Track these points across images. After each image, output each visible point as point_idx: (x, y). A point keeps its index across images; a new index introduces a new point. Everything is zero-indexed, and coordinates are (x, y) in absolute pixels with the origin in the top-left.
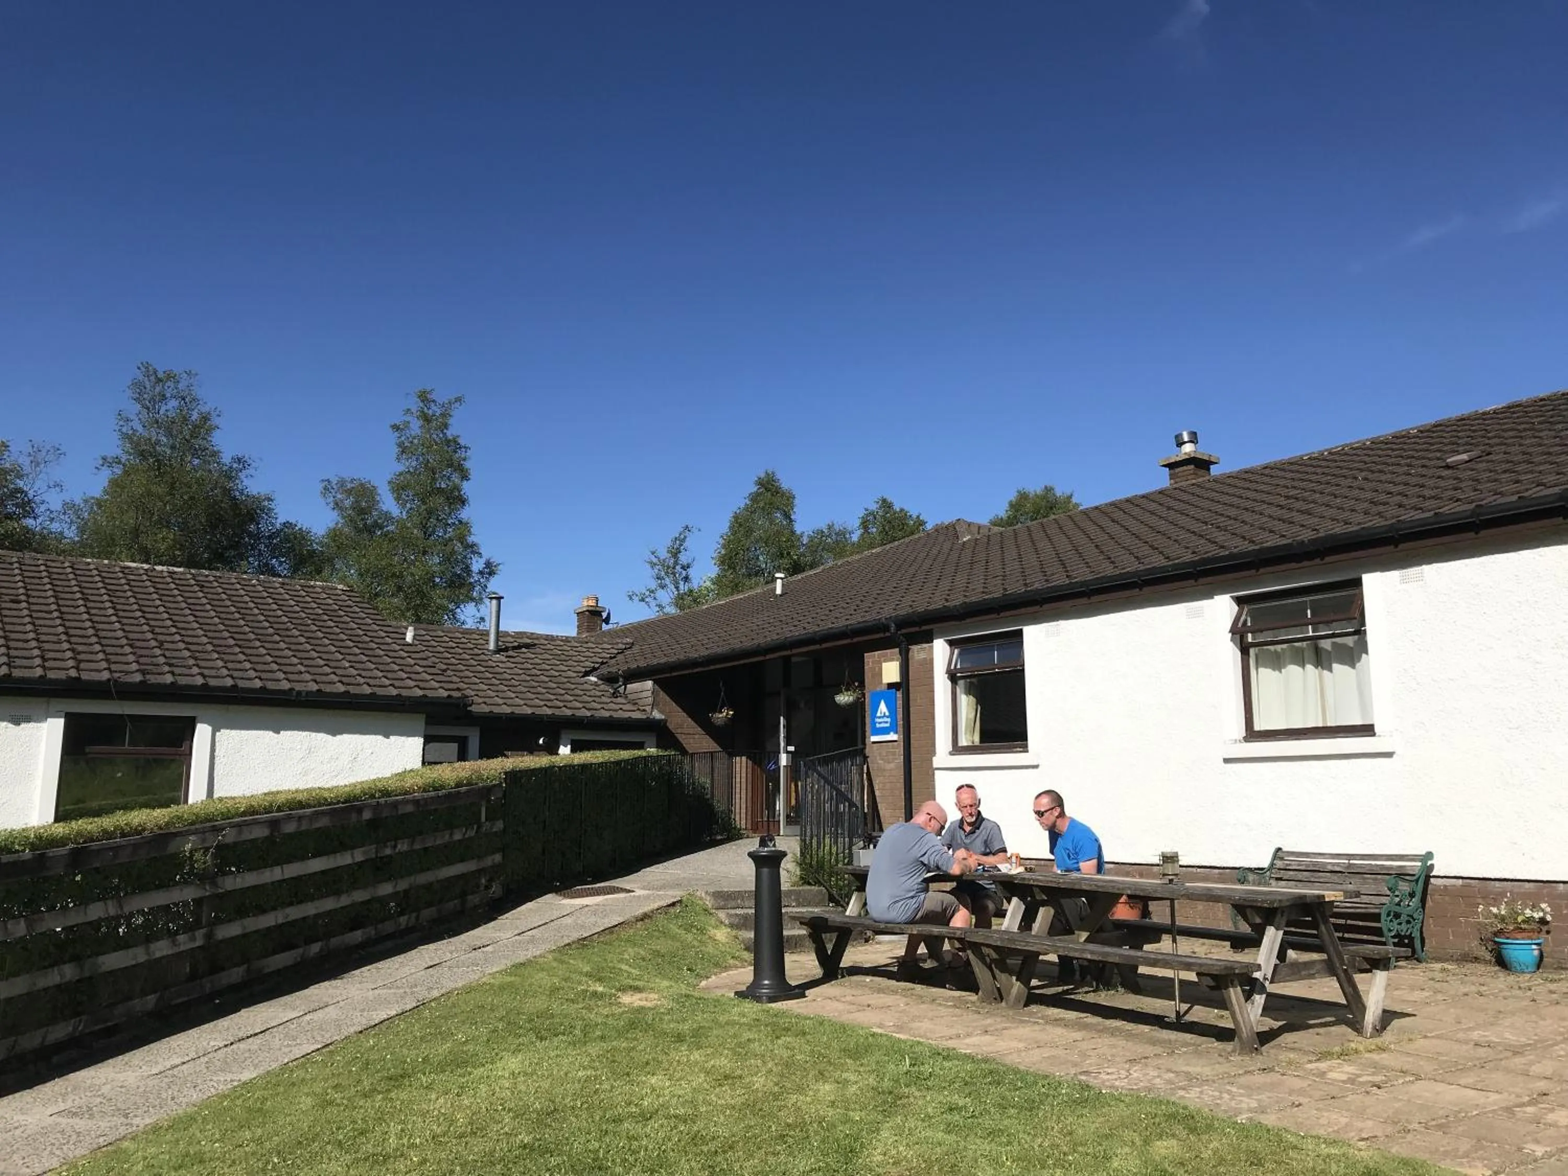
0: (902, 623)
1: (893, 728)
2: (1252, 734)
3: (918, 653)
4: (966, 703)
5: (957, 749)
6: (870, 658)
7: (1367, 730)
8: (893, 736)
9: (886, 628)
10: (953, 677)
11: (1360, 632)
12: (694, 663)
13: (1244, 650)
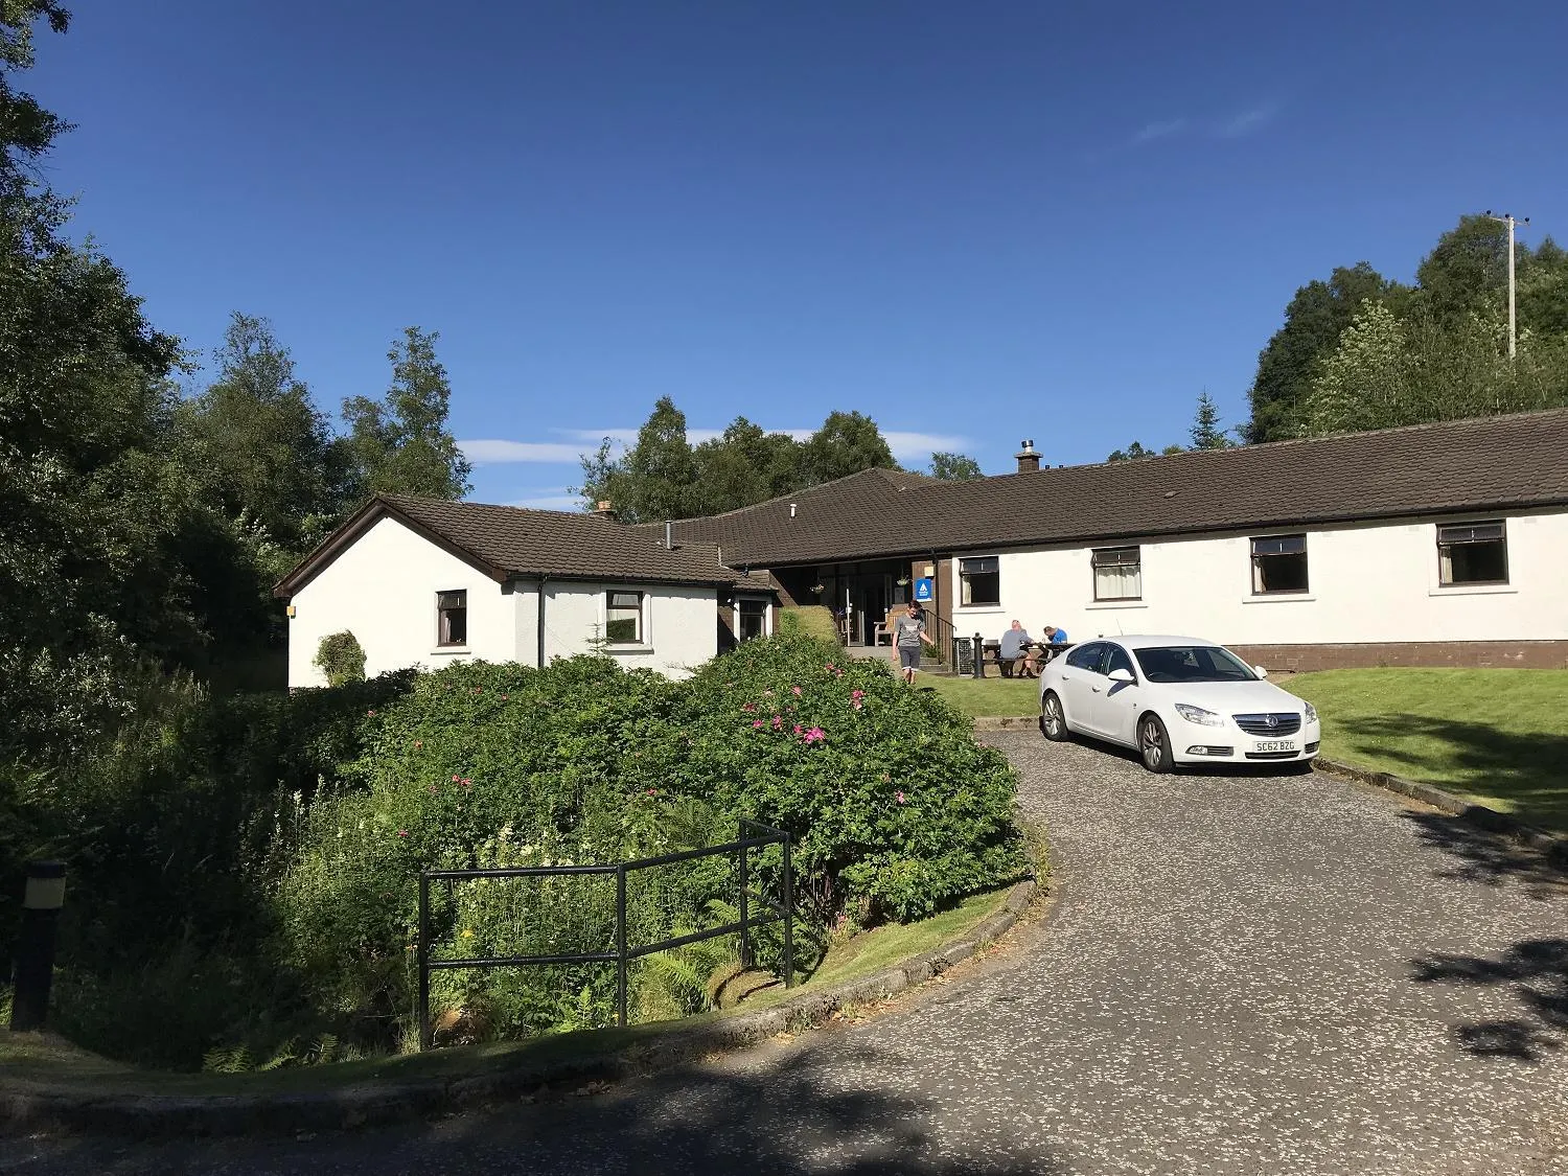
0: (936, 550)
1: (929, 596)
2: (1096, 600)
3: (943, 563)
4: (966, 585)
5: (962, 605)
6: (915, 565)
7: (1139, 599)
8: (929, 600)
9: (929, 552)
10: (961, 574)
11: (1138, 564)
12: (805, 562)
13: (1095, 569)
